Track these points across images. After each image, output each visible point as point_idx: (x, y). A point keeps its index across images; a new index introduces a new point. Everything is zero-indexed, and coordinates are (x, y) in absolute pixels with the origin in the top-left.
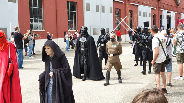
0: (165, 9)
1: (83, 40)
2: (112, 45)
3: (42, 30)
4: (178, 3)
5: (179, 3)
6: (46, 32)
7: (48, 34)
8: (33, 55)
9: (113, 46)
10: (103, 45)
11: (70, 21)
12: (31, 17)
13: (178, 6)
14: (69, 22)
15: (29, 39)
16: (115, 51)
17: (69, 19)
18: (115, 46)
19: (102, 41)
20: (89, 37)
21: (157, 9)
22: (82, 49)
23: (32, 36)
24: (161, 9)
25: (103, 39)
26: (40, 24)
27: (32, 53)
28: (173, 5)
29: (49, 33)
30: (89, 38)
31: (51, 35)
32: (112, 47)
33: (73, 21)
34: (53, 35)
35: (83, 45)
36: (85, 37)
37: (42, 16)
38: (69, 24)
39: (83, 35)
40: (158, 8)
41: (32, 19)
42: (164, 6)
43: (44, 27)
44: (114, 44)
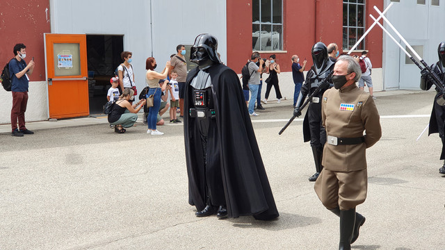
1: (202, 81)
2: (341, 102)
3: (280, 49)
6: (288, 55)
7: (293, 60)
8: (257, 110)
9: (343, 105)
10: (316, 100)
11: (348, 27)
12: (255, 18)
14: (345, 30)
15: (251, 71)
16: (345, 127)
17: (345, 24)
18: (350, 108)
19: (314, 88)
20: (221, 71)
22: (201, 114)
23: (258, 64)
25: (320, 80)
26: (275, 36)
27: (256, 105)
29: (296, 56)
30: (218, 76)
31: (301, 61)
32: (338, 110)
33: (357, 27)
34: (305, 62)
35: (201, 99)
36: (206, 71)
37: (281, 17)
38: (345, 37)
39: (201, 63)
41: (257, 22)
43: (285, 42)
44: (349, 100)
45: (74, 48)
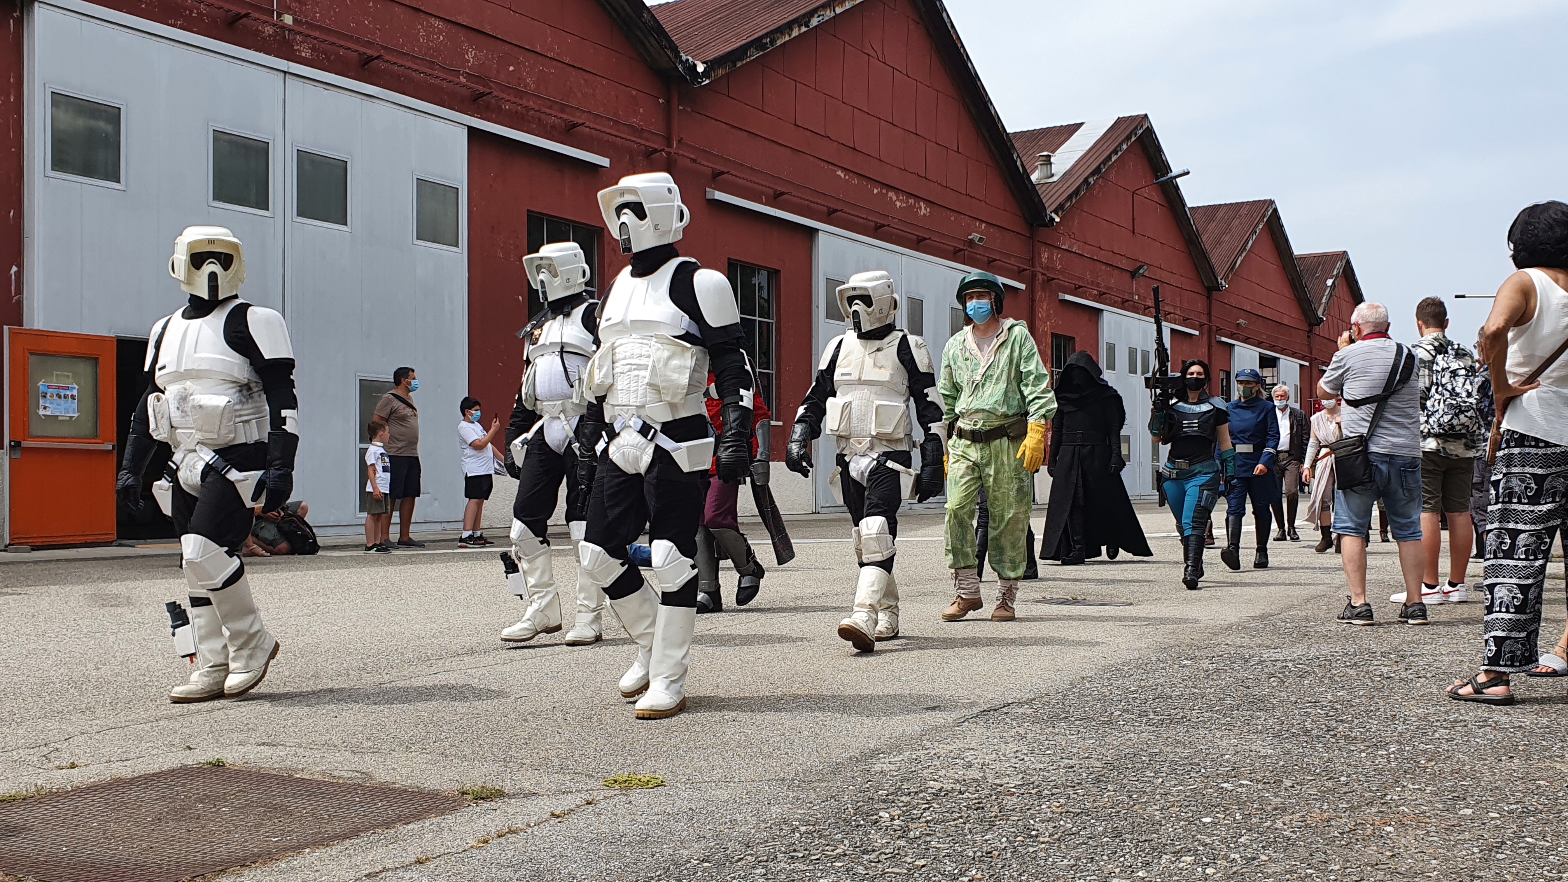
0: (1246, 340)
4: (1314, 312)
5: (1320, 314)
13: (1316, 330)
21: (1205, 337)
24: (1224, 339)
28: (1286, 322)
40: (1210, 331)
42: (1241, 321)
45: (84, 369)
